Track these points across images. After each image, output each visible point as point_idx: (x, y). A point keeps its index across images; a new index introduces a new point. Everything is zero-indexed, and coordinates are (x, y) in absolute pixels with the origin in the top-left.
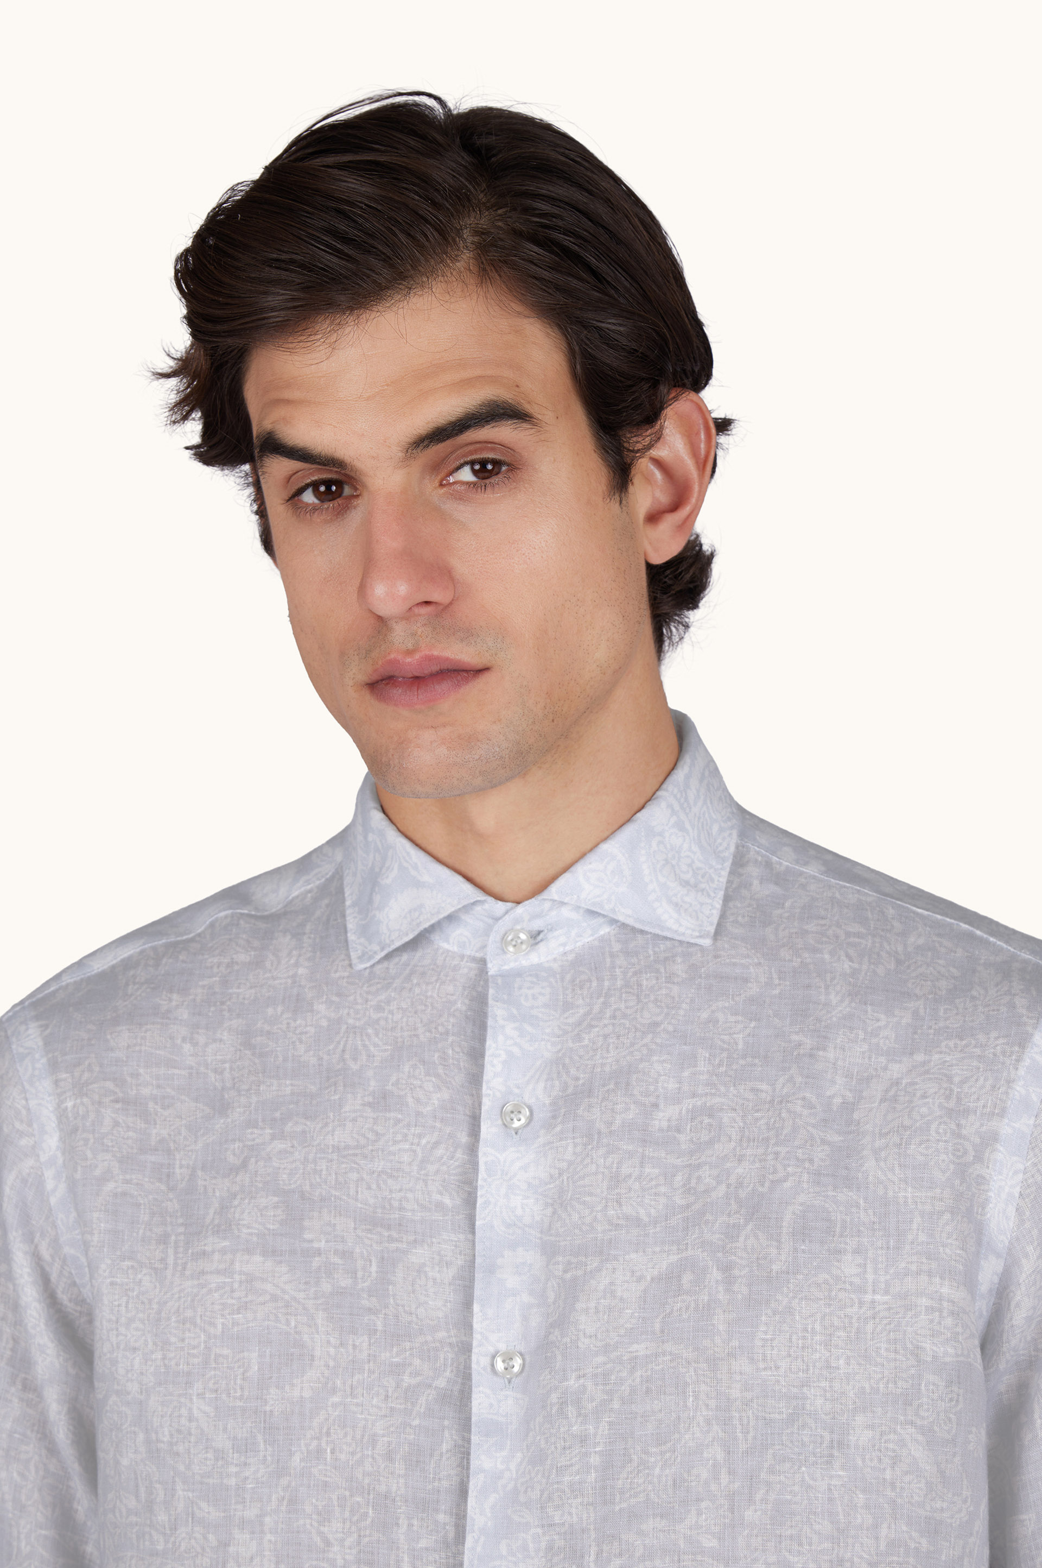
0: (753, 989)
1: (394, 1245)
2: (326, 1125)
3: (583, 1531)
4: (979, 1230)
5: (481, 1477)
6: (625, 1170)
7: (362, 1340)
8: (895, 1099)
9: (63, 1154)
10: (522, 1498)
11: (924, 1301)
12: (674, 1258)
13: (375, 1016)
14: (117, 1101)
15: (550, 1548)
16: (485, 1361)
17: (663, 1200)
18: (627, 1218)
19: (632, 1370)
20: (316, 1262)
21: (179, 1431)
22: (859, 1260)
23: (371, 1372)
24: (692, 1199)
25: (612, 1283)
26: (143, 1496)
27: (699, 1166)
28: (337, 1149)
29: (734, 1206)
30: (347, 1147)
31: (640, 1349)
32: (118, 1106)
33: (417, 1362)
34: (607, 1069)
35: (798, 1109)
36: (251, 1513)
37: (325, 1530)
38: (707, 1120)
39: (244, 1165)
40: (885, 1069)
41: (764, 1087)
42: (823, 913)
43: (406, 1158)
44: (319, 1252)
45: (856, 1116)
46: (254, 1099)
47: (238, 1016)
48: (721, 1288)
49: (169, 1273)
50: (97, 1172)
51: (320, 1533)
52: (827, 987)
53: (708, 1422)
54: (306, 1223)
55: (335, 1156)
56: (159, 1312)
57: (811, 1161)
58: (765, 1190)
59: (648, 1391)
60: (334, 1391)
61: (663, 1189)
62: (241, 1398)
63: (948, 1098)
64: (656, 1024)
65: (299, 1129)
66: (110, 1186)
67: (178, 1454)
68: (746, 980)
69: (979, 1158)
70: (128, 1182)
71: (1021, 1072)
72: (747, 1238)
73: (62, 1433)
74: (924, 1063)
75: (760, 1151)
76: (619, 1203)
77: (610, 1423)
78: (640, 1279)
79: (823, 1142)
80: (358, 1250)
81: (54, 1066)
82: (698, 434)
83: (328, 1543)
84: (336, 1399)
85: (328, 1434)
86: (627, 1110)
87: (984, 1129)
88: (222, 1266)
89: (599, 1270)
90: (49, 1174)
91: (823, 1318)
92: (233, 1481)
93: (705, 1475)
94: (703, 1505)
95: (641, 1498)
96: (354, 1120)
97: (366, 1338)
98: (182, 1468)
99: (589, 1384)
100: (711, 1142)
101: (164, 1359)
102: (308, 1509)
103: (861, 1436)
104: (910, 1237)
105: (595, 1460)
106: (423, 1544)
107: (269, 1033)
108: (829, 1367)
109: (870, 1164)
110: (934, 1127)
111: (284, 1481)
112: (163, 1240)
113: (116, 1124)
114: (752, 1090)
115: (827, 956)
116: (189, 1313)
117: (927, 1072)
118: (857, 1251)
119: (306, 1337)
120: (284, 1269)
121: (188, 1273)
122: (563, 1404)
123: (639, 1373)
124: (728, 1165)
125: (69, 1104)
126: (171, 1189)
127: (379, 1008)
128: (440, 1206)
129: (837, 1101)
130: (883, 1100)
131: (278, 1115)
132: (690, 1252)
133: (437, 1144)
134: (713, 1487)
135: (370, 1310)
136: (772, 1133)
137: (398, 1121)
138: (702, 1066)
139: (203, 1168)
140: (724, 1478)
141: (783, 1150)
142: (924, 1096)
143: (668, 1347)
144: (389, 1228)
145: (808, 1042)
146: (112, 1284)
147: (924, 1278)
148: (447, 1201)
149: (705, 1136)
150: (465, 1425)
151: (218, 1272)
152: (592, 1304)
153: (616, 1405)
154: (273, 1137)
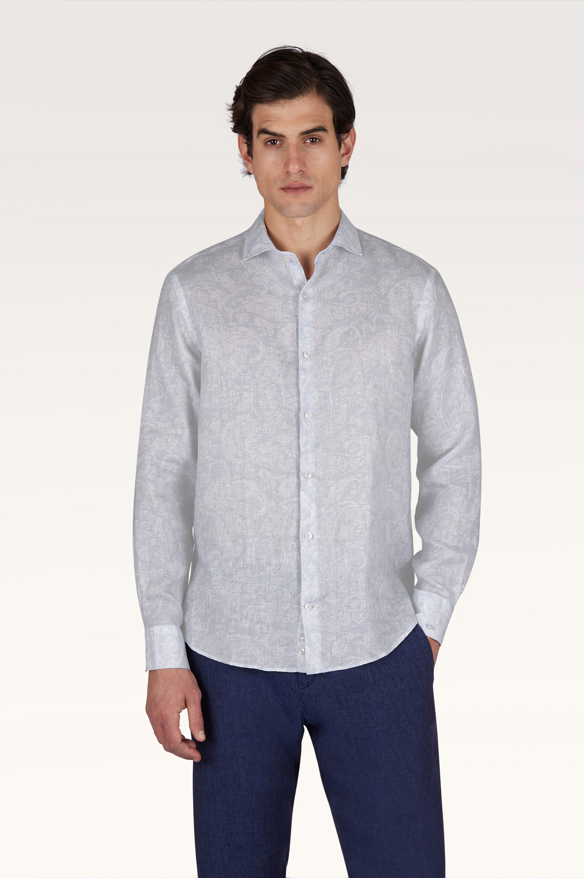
0: (362, 266)
1: (277, 327)
2: (256, 297)
3: (328, 392)
4: (416, 327)
5: (302, 380)
6: (334, 309)
7: (271, 348)
8: (397, 293)
9: (188, 305)
10: (312, 385)
11: (405, 342)
12: (347, 328)
13: (264, 273)
14: (201, 291)
15: (320, 397)
16: (302, 354)
17: (343, 315)
18: (335, 320)
19: (339, 355)
20: (259, 329)
21: (228, 368)
22: (391, 331)
23: (274, 355)
24: (351, 315)
25: (333, 335)
26: (219, 384)
27: (352, 307)
28: (260, 303)
29: (361, 317)
30: (262, 303)
31: (341, 349)
32: (201, 292)
33: (283, 355)
34: (328, 285)
35: (375, 295)
36: (247, 387)
37: (265, 392)
38: (353, 296)
39: (238, 306)
40: (394, 284)
41: (366, 289)
42: (377, 249)
43: (277, 307)
44: (259, 327)
45: (388, 297)
46: (237, 291)
47: (228, 271)
48: (360, 335)
49: (222, 331)
50: (199, 308)
51: (264, 393)
52: (379, 267)
53: (358, 366)
54: (255, 320)
55: (260, 305)
56: (220, 340)
57: (378, 307)
58: (368, 313)
59: (343, 359)
60: (265, 359)
61: (343, 312)
62: (243, 360)
63: (409, 294)
64: (340, 274)
65: (250, 298)
66: (203, 311)
67: (228, 374)
68: (361, 264)
69: (415, 310)
70: (207, 310)
71: (425, 289)
72: (365, 324)
73: (190, 375)
74: (404, 283)
75: (366, 304)
76: (333, 316)
77: (334, 367)
78: (339, 334)
79: (381, 303)
80: (268, 327)
81: (182, 285)
82: (352, 136)
83: (266, 395)
84: (266, 361)
85: (264, 369)
86: (333, 295)
87: (417, 303)
88: (236, 329)
89: (330, 332)
90: (183, 311)
91: (384, 343)
92: (242, 380)
93: (357, 378)
94: (357, 384)
95: (342, 384)
96: (264, 297)
97: (272, 347)
98: (230, 377)
99: (329, 359)
100: (354, 302)
101: (223, 351)
102: (261, 387)
103: (392, 371)
104: (402, 327)
105: (331, 376)
106: (288, 396)
107: (237, 275)
108: (385, 354)
109: (392, 309)
110: (406, 301)
111: (255, 380)
112: (219, 323)
113: (202, 296)
114: (363, 290)
115: (379, 260)
116: (228, 340)
117: (405, 286)
118: (390, 329)
119: (258, 347)
120: (251, 330)
121: (227, 331)
122: (322, 363)
123: (340, 355)
124: (359, 307)
125: (189, 293)
126: (219, 311)
127: (264, 271)
128: (287, 318)
129: (383, 293)
130: (394, 293)
131: (244, 295)
132: (351, 327)
133: (284, 304)
134: (359, 380)
135: (272, 341)
136: (369, 300)
137: (274, 298)
138: (351, 284)
139: (226, 306)
140: (362, 379)
141: (372, 304)
142: (404, 293)
143: (348, 349)
144: (275, 323)
145: (376, 280)
146: (207, 334)
147: (404, 337)
148: (289, 316)
149: (352, 300)
150: (297, 369)
151: (235, 331)
152: (329, 340)
153: (335, 363)
154: (244, 300)
